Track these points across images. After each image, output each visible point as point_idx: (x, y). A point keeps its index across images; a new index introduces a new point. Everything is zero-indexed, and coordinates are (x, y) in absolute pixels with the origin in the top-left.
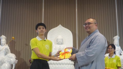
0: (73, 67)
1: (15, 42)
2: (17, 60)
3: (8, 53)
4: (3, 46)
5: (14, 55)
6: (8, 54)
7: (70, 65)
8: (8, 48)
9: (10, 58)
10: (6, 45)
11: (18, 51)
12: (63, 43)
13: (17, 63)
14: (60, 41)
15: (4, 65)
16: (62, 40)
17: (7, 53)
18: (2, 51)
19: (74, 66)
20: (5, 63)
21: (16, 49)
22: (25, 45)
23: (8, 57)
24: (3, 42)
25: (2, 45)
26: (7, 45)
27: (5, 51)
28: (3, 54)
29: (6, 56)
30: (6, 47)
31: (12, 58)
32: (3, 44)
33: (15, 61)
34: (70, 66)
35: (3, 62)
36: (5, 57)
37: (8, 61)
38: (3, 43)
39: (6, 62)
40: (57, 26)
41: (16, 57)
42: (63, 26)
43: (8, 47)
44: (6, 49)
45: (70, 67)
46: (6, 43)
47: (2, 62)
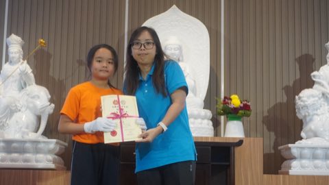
0: (208, 124)
1: (49, 56)
2: (53, 105)
3: (29, 85)
4: (13, 65)
5: (46, 89)
6: (28, 88)
7: (199, 120)
8: (29, 70)
9: (33, 97)
10: (22, 61)
11: (59, 79)
12: (181, 59)
13: (52, 111)
14: (173, 51)
15: (16, 116)
16: (180, 49)
17: (25, 84)
18: (11, 79)
19: (211, 123)
20: (20, 110)
21: (51, 74)
22: (77, 65)
23: (28, 95)
24: (15, 53)
25: (11, 62)
26: (26, 61)
27: (21, 78)
28: (15, 86)
29: (23, 92)
30: (21, 67)
31: (39, 97)
32: (15, 60)
33: (47, 106)
34: (201, 123)
35: (13, 108)
36: (21, 95)
37: (28, 107)
38: (13, 57)
39: (23, 109)
40: (165, 10)
41: (50, 96)
42: (184, 10)
43: (28, 67)
44: (23, 73)
45: (200, 126)
46: (22, 57)
47: (11, 110)
